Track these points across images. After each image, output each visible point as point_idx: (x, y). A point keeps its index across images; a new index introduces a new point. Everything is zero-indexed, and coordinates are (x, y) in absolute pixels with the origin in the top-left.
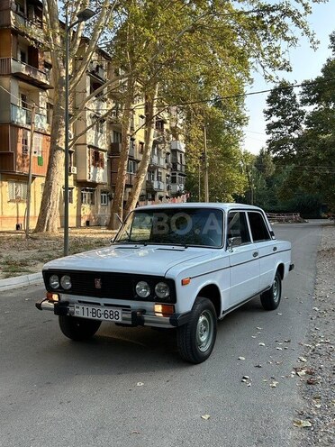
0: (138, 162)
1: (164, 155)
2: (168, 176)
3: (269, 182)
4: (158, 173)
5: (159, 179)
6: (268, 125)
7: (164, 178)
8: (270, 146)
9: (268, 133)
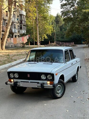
0: (6, 20)
1: (16, 17)
2: (19, 26)
3: (61, 28)
4: (14, 25)
5: (15, 28)
6: (61, 5)
7: (17, 27)
8: (62, 14)
9: (61, 8)
